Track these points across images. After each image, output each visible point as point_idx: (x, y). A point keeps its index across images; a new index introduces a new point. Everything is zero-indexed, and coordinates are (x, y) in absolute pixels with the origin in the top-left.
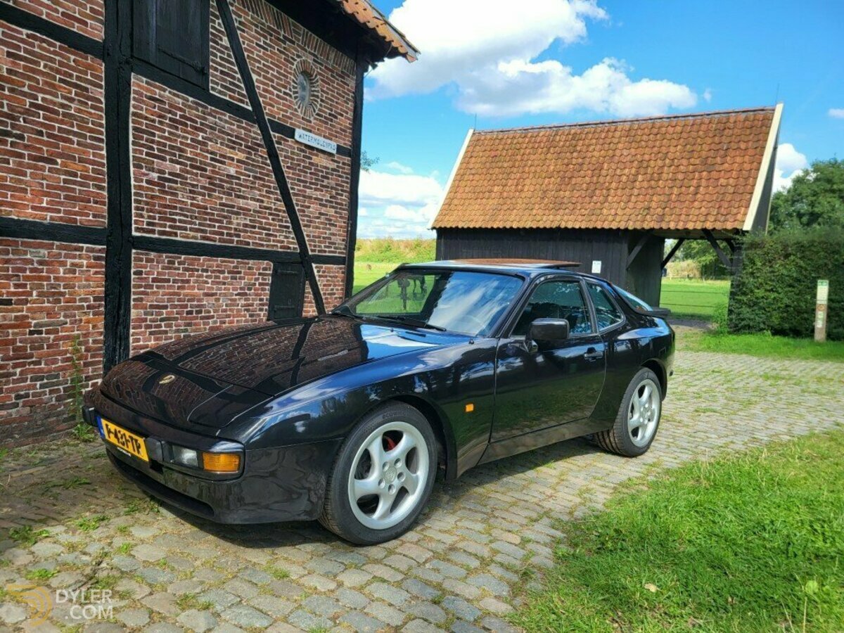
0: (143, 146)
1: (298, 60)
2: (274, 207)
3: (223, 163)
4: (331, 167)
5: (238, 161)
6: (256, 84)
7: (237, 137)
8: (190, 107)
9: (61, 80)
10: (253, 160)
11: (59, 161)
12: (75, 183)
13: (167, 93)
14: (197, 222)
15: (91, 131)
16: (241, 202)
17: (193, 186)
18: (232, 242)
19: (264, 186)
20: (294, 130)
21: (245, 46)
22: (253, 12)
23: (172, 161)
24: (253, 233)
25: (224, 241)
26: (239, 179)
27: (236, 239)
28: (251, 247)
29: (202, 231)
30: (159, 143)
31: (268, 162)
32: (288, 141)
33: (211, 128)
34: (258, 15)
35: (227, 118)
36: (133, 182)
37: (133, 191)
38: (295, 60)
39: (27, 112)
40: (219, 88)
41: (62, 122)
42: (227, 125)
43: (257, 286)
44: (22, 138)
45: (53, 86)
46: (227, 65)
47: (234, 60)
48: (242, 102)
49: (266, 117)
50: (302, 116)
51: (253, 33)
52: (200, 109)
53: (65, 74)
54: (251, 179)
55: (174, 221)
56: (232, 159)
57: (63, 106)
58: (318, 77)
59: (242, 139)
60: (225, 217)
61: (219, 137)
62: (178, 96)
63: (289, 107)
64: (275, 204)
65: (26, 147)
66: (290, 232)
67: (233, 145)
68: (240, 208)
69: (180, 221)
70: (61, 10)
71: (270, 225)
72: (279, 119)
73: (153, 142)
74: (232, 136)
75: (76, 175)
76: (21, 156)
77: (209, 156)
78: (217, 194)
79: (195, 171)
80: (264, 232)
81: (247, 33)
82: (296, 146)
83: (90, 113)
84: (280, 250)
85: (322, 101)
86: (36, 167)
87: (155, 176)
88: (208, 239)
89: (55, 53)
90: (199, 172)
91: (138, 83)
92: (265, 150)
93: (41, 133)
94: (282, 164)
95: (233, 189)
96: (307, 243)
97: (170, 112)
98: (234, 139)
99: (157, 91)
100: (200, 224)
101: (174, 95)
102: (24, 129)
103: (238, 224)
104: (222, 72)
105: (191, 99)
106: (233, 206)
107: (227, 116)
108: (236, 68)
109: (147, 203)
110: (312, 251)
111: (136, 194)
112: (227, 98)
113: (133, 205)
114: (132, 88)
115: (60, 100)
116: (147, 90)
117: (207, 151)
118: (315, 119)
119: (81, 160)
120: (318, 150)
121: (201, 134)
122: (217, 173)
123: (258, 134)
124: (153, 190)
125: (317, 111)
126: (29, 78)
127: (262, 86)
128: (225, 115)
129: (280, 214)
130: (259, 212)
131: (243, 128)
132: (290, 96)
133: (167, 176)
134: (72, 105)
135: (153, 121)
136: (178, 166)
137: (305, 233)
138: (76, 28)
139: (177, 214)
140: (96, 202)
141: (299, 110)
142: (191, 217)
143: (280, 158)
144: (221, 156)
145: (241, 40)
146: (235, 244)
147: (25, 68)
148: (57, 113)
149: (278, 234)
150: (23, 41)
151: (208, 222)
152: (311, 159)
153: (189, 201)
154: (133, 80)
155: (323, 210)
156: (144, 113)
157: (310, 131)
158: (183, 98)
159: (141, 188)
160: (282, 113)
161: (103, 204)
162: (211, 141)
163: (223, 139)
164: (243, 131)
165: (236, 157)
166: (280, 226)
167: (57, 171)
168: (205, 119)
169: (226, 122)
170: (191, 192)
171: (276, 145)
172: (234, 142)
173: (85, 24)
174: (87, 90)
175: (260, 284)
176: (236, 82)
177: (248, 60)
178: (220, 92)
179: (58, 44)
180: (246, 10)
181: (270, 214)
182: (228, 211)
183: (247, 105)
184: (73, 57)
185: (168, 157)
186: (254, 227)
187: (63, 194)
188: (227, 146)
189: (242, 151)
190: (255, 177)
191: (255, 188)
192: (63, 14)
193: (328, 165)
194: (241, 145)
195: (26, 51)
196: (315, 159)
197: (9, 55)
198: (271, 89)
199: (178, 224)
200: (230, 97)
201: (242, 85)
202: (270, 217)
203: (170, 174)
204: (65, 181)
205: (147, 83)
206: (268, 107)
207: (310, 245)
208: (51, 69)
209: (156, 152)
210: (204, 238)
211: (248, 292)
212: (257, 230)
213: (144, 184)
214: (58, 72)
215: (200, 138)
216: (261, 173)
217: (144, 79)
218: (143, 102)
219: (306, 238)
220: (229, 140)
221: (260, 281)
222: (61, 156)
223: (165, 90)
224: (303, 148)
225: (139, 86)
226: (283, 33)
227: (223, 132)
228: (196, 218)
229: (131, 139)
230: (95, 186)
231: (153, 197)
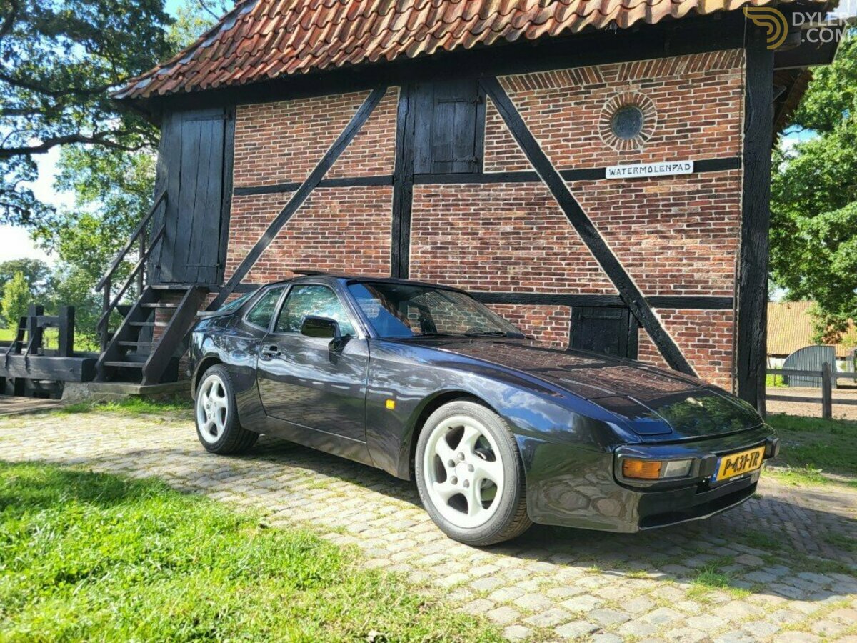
0: (419, 229)
1: (610, 99)
2: (569, 252)
3: (499, 224)
4: (686, 190)
5: (516, 219)
6: (541, 146)
7: (515, 199)
8: (462, 191)
9: (366, 206)
10: (537, 214)
11: (362, 251)
12: (369, 262)
13: (442, 188)
14: (467, 276)
15: (382, 229)
16: (521, 253)
17: (463, 248)
18: (510, 289)
19: (554, 234)
20: (604, 169)
21: (528, 120)
22: (540, 87)
23: (444, 234)
24: (538, 279)
25: (498, 289)
26: (518, 233)
27: (513, 287)
28: (535, 293)
29: (471, 282)
30: (432, 224)
31: (561, 210)
32: (595, 183)
33: (483, 200)
34: (546, 87)
35: (504, 187)
36: (410, 255)
37: (410, 260)
38: (603, 101)
39: (347, 229)
40: (495, 166)
41: (366, 228)
42: (502, 193)
43: (549, 330)
44: (343, 243)
45: (362, 211)
46: (504, 145)
47: (513, 138)
48: (524, 168)
49: (557, 171)
50: (619, 152)
51: (540, 105)
52: (472, 189)
53: (369, 202)
54: (535, 230)
55: (444, 277)
56: (510, 219)
57: (366, 220)
58: (651, 100)
59: (522, 199)
60: (499, 269)
61: (493, 205)
62: (451, 187)
63: (595, 150)
64: (570, 248)
65: (345, 247)
66: (600, 275)
67: (509, 206)
68: (520, 259)
69: (450, 277)
70: (367, 168)
71: (564, 270)
72: (576, 166)
73: (427, 224)
74: (510, 200)
75: (371, 257)
76: (342, 252)
77: (481, 222)
78: (490, 250)
79: (466, 237)
80: (554, 277)
81: (531, 109)
82: (608, 185)
83: (382, 219)
84: (580, 294)
85: (659, 122)
86: (348, 257)
87: (428, 247)
88: (478, 288)
89: (365, 193)
90: (470, 237)
91: (418, 190)
92: (556, 201)
93: (352, 238)
94: (582, 208)
95: (509, 244)
96: (635, 284)
97: (443, 200)
98: (512, 202)
99: (433, 190)
100: (470, 277)
101: (448, 187)
102: (344, 238)
103: (515, 274)
104: (498, 153)
105: (463, 185)
106: (510, 258)
107: (504, 186)
108: (516, 143)
109: (420, 267)
110: (645, 292)
111: (412, 262)
112: (505, 171)
113: (410, 270)
114: (414, 194)
115: (365, 217)
116: (425, 192)
117: (479, 219)
118: (646, 146)
119: (375, 248)
120: (653, 178)
121: (473, 208)
122: (490, 234)
123: (544, 189)
124: (425, 258)
125: (650, 137)
126: (349, 211)
127: (549, 146)
128: (501, 185)
129: (581, 257)
130: (545, 259)
131: (523, 189)
132: (597, 138)
133: (439, 245)
134: (372, 218)
135: (429, 211)
136: (450, 237)
137: (629, 274)
138: (376, 174)
139: (446, 272)
140: (383, 271)
141: (614, 149)
142: (460, 273)
143: (579, 204)
144: (495, 219)
145: (523, 118)
146: (512, 291)
147: (347, 207)
148: (363, 224)
149: (577, 278)
150: (348, 193)
151: (479, 275)
152: (642, 190)
153: (459, 261)
154: (414, 189)
155: (671, 244)
156: (421, 208)
157: (638, 162)
158: (456, 187)
159: (416, 257)
160: (581, 159)
161: (388, 272)
162: (483, 210)
163: (499, 205)
164: (523, 193)
165: (513, 216)
166: (579, 270)
167: (360, 257)
168: (478, 195)
169: (502, 190)
170: (461, 253)
171: (572, 193)
172: (511, 205)
173: (382, 169)
174: (381, 206)
175: (552, 328)
176: (516, 154)
177: (531, 131)
178: (496, 169)
179: (366, 187)
180: (532, 90)
181: (564, 260)
182: (502, 263)
183: (529, 168)
184: (373, 191)
185: (440, 232)
186: (540, 274)
187: (362, 269)
188: (502, 209)
189: (523, 209)
190: (540, 228)
191: (540, 238)
192: (369, 170)
193: (678, 190)
194: (521, 204)
195: (349, 198)
196: (649, 190)
197: (340, 203)
198: (563, 143)
199: (447, 279)
200: (508, 169)
201: (524, 154)
202: (564, 263)
203: (441, 243)
204: (364, 262)
205: (425, 187)
206: (558, 161)
207: (641, 287)
208: (361, 202)
209: (430, 231)
210: (474, 288)
211: (535, 335)
212: (543, 276)
213: (420, 255)
214: (365, 202)
215: (472, 211)
216: (548, 223)
217: (422, 185)
218: (421, 200)
219: (633, 280)
220: (505, 204)
221: (554, 325)
222: (362, 248)
223: (439, 187)
224: (624, 183)
225: (419, 191)
226: (585, 84)
227: (498, 200)
228: (465, 273)
229: (411, 227)
230: (382, 261)
231: (425, 262)
